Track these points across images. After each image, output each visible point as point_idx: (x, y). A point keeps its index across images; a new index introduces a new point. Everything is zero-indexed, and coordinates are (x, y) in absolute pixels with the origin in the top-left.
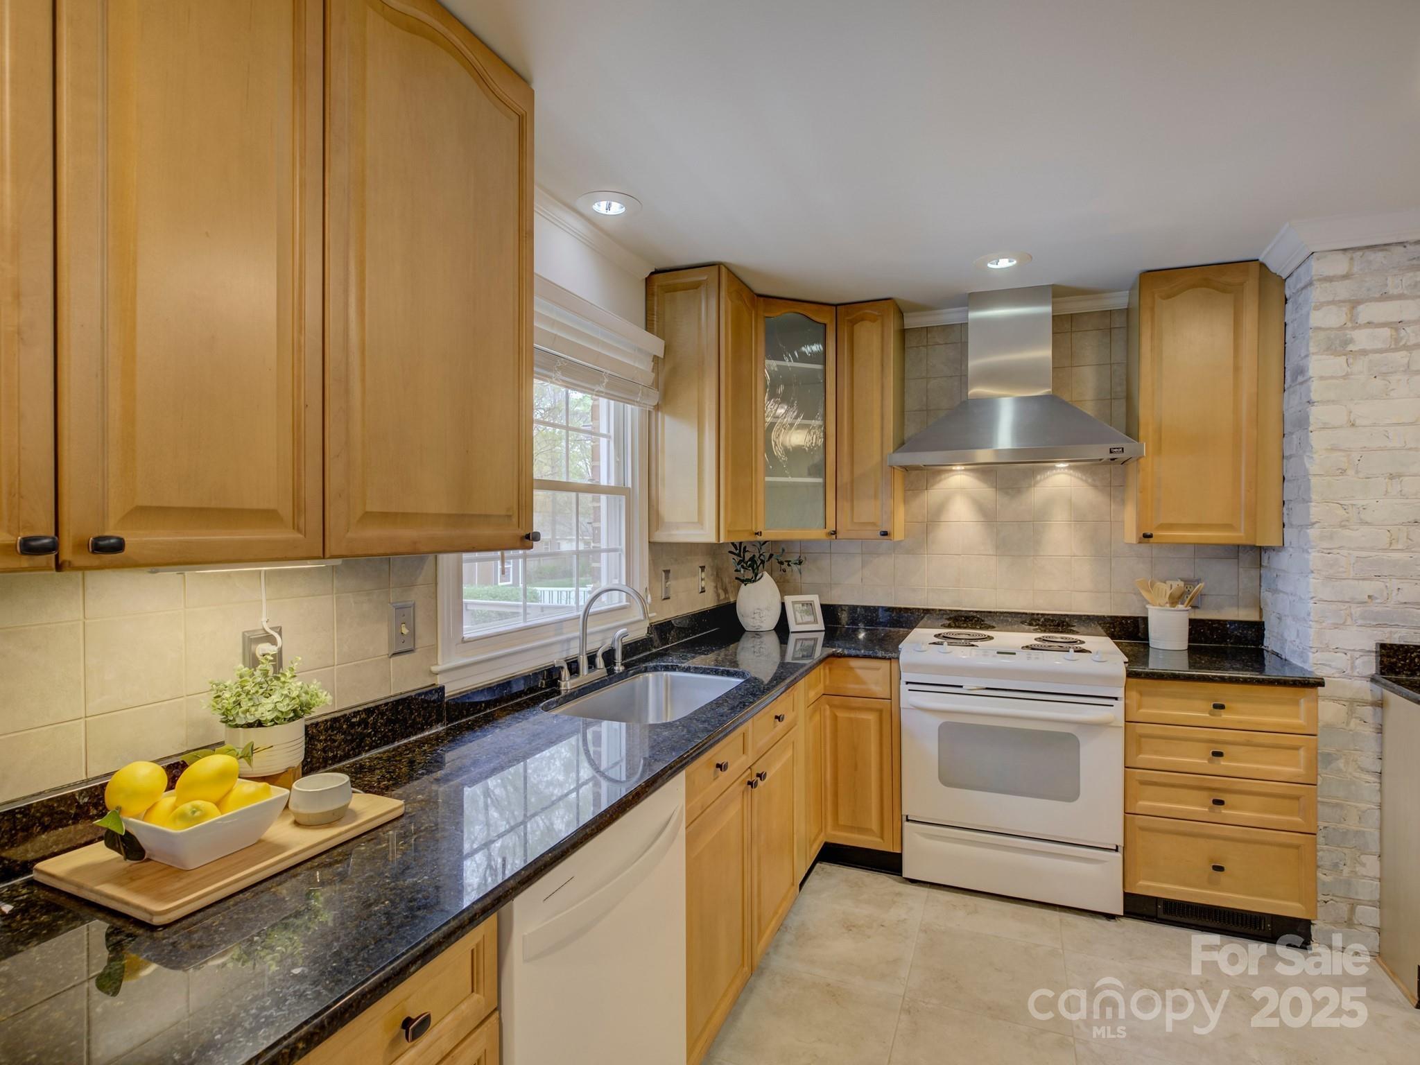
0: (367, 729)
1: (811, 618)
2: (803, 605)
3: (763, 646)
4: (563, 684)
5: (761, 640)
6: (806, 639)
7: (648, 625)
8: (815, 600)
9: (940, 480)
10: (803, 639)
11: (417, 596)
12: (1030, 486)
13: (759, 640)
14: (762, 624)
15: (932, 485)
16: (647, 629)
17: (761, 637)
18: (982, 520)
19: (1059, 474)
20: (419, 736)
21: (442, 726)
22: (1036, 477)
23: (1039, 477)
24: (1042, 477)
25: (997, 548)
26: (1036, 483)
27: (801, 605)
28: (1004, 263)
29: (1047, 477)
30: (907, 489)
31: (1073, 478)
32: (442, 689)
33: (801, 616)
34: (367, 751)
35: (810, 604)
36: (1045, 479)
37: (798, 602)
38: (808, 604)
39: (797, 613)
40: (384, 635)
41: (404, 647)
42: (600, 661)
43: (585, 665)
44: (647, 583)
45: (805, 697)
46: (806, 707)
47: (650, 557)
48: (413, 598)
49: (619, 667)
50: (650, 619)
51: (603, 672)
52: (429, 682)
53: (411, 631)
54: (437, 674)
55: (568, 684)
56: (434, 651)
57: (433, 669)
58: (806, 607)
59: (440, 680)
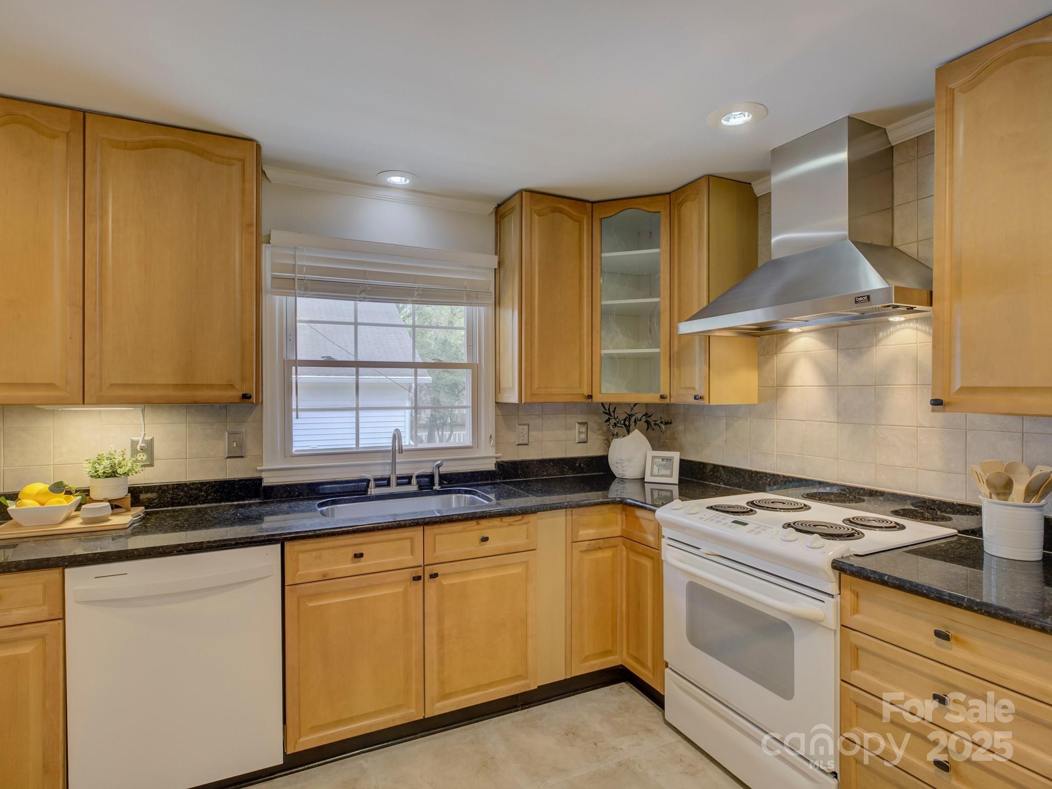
0: (201, 493)
1: (668, 472)
2: (663, 460)
3: (625, 491)
4: (369, 490)
5: (624, 485)
6: (662, 490)
7: (495, 462)
8: (676, 456)
9: (787, 344)
10: (658, 490)
11: (246, 428)
12: (871, 346)
13: (622, 486)
14: (624, 473)
15: (781, 349)
16: (494, 465)
17: (624, 483)
18: (826, 385)
19: (903, 328)
20: (241, 502)
21: (259, 500)
22: (878, 334)
23: (881, 335)
24: (885, 334)
25: (838, 414)
26: (879, 341)
27: (661, 460)
28: (738, 119)
29: (890, 334)
30: (760, 354)
31: (919, 333)
32: (260, 480)
33: (658, 470)
34: (201, 504)
35: (670, 460)
36: (887, 336)
37: (659, 457)
38: (667, 459)
39: (655, 466)
40: (222, 447)
41: (236, 454)
42: (414, 481)
43: (393, 481)
44: (492, 431)
45: (569, 533)
46: (569, 541)
47: (499, 412)
48: (244, 428)
49: (437, 487)
50: (496, 458)
51: (413, 488)
52: (256, 475)
53: (241, 446)
54: (262, 471)
55: (373, 491)
56: (260, 458)
57: (258, 468)
58: (664, 462)
59: (263, 475)
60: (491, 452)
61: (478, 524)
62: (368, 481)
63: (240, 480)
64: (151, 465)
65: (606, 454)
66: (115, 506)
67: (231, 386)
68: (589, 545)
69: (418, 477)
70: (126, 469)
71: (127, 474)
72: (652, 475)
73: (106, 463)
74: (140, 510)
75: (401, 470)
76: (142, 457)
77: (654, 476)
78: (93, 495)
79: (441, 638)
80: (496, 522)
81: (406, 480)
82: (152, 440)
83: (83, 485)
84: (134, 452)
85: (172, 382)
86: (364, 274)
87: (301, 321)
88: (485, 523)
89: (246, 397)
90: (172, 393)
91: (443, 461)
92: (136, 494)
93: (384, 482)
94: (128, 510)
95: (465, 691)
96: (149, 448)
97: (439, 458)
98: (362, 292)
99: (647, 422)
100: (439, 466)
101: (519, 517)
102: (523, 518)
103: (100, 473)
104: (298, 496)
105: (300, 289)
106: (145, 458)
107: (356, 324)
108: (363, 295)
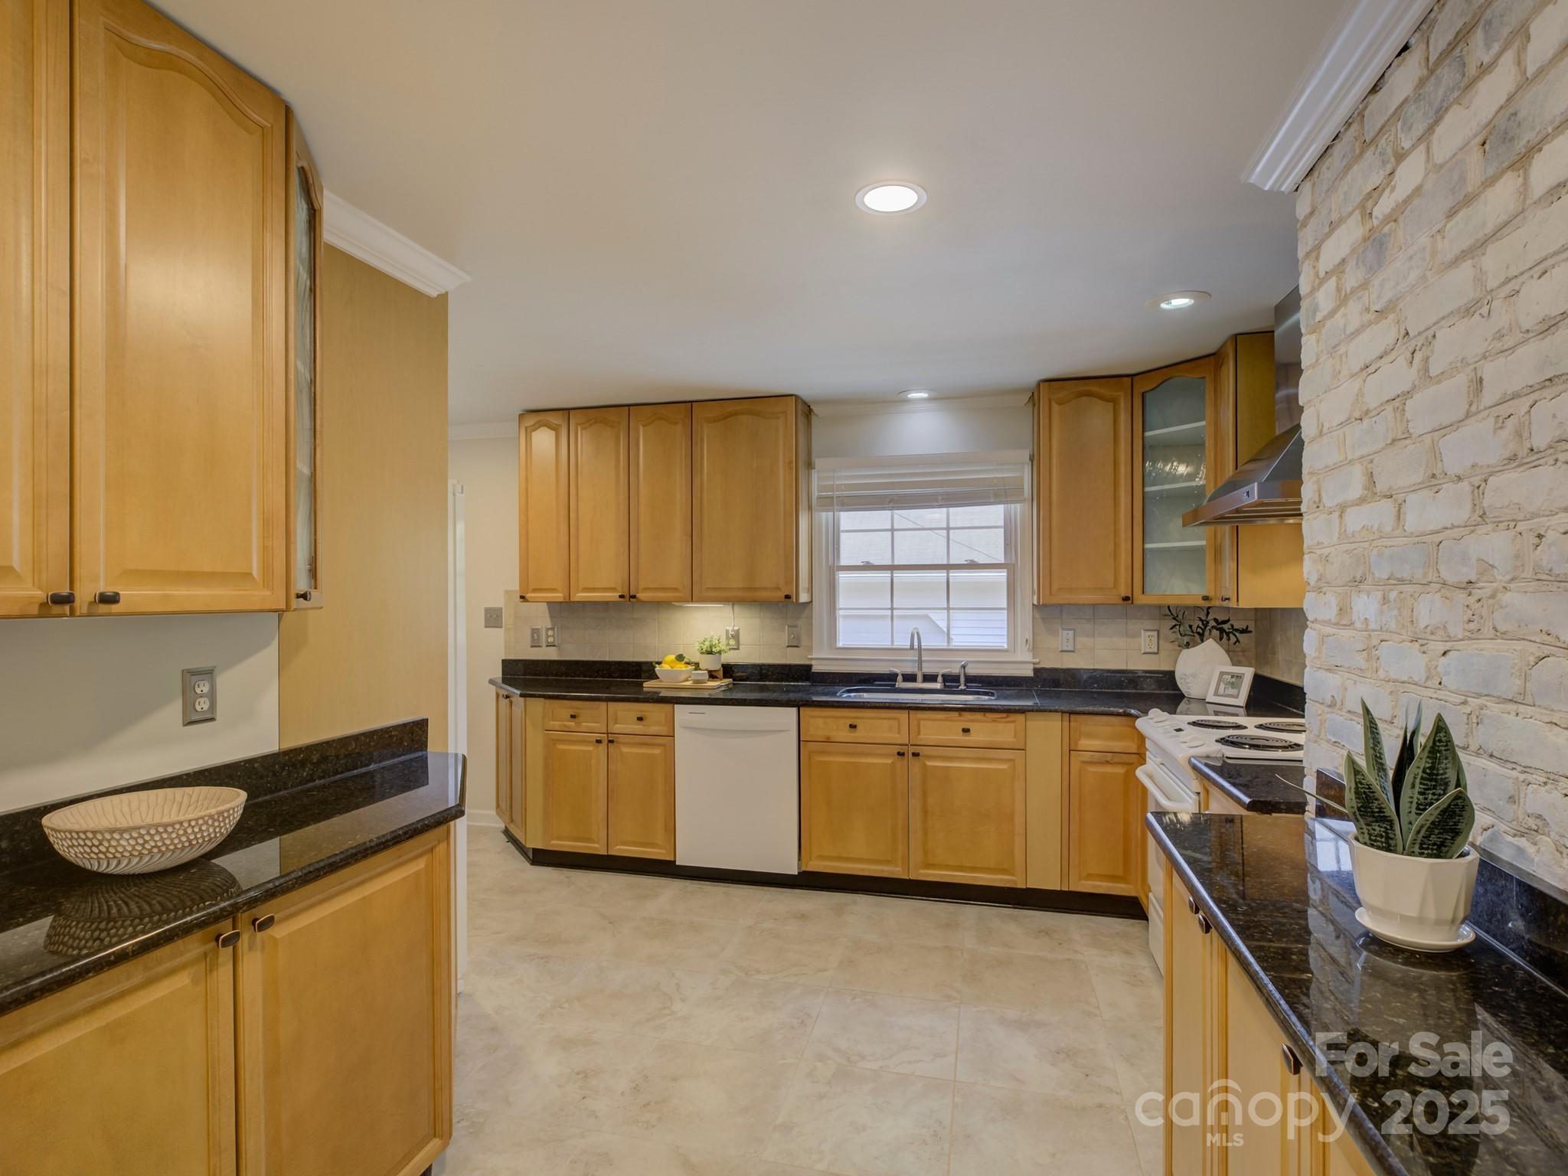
1: (1235, 692)
2: (1233, 676)
4: (898, 683)
7: (1032, 668)
8: (1250, 672)
14: (1190, 691)
16: (1032, 671)
17: (1191, 703)
20: (795, 684)
21: (808, 683)
27: (1230, 677)
28: (1180, 302)
32: (810, 667)
33: (1225, 688)
35: (1241, 676)
37: (1228, 673)
38: (1237, 676)
39: (1222, 683)
40: (784, 639)
41: (793, 646)
42: (940, 679)
43: (920, 678)
44: (1029, 635)
45: (1066, 740)
46: (1066, 749)
47: (1037, 615)
48: (800, 623)
49: (962, 687)
50: (1034, 664)
51: (938, 686)
52: (808, 662)
53: (798, 638)
54: (812, 659)
55: (900, 684)
56: (810, 649)
57: (809, 657)
58: (1234, 680)
59: (813, 663)
60: (1028, 657)
61: (960, 715)
62: (897, 675)
63: (796, 665)
64: (738, 649)
65: (1171, 669)
66: (712, 675)
67: (779, 589)
68: (1093, 756)
69: (943, 675)
70: (718, 649)
71: (720, 652)
72: (1216, 694)
73: (707, 643)
74: (730, 680)
75: (928, 669)
76: (732, 642)
77: (1219, 696)
78: (701, 666)
79: (925, 812)
80: (979, 716)
81: (930, 678)
82: (738, 630)
83: (696, 661)
84: (728, 638)
85: (741, 586)
86: (893, 485)
87: (843, 531)
88: (967, 715)
89: (788, 597)
90: (741, 594)
91: (968, 662)
92: (728, 670)
93: (910, 678)
94: (721, 680)
95: (948, 867)
96: (736, 636)
97: (964, 659)
98: (890, 502)
99: (1222, 631)
100: (964, 667)
101: (1004, 715)
102: (1007, 717)
103: (704, 650)
104: (838, 683)
105: (838, 505)
106: (734, 643)
107: (892, 530)
108: (891, 505)
